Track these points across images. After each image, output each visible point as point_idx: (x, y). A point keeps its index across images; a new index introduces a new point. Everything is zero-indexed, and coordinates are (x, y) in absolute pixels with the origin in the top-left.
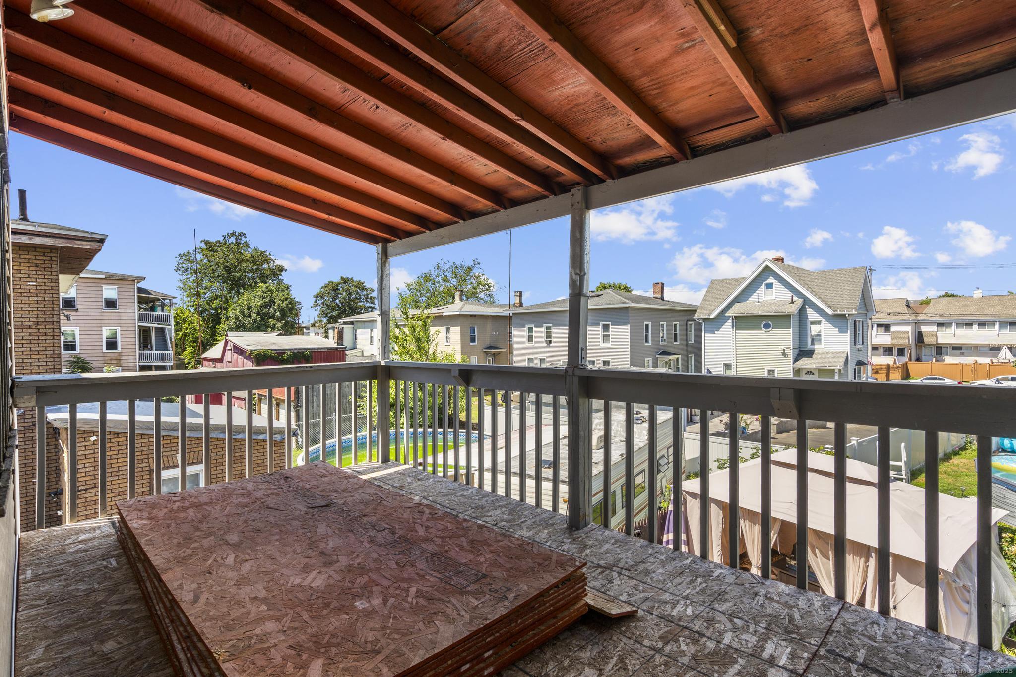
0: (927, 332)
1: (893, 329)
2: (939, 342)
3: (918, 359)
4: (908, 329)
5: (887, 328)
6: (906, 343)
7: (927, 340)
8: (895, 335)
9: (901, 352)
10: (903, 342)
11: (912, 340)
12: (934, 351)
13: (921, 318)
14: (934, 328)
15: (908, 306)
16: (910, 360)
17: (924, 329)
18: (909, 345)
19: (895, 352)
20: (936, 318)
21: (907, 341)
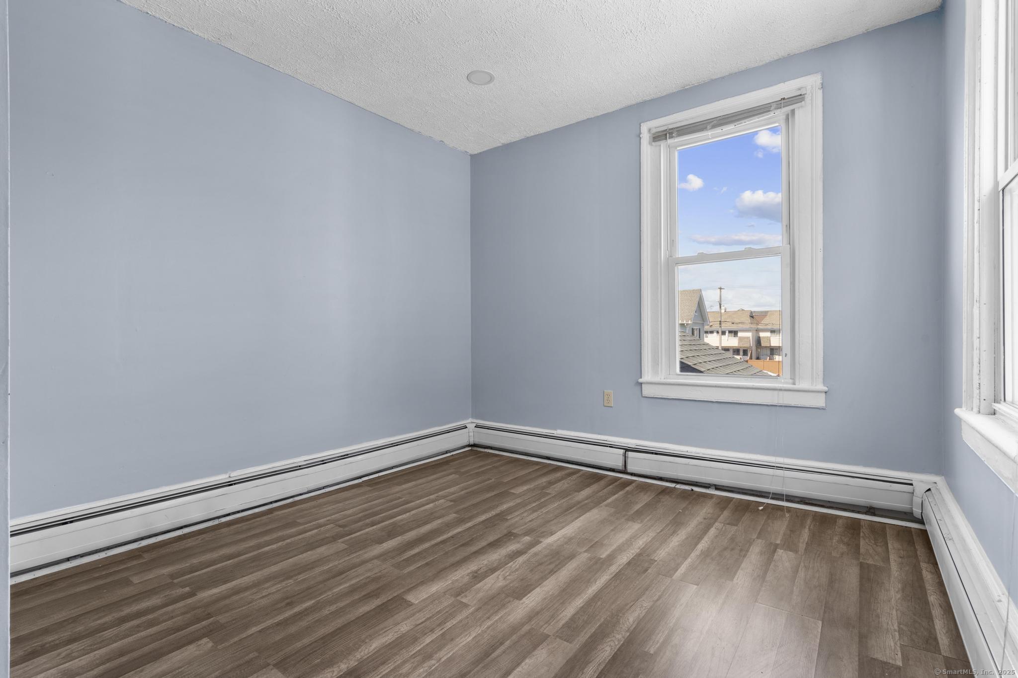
0: (764, 337)
1: (740, 334)
2: (772, 345)
3: (758, 358)
4: (749, 335)
5: (735, 333)
6: (747, 345)
7: (763, 344)
8: (741, 339)
9: (745, 352)
10: (745, 345)
11: (752, 343)
12: (769, 352)
13: (760, 327)
14: (768, 334)
15: (752, 317)
16: (751, 358)
17: (762, 335)
18: (750, 347)
19: (741, 353)
20: (769, 327)
21: (749, 344)
